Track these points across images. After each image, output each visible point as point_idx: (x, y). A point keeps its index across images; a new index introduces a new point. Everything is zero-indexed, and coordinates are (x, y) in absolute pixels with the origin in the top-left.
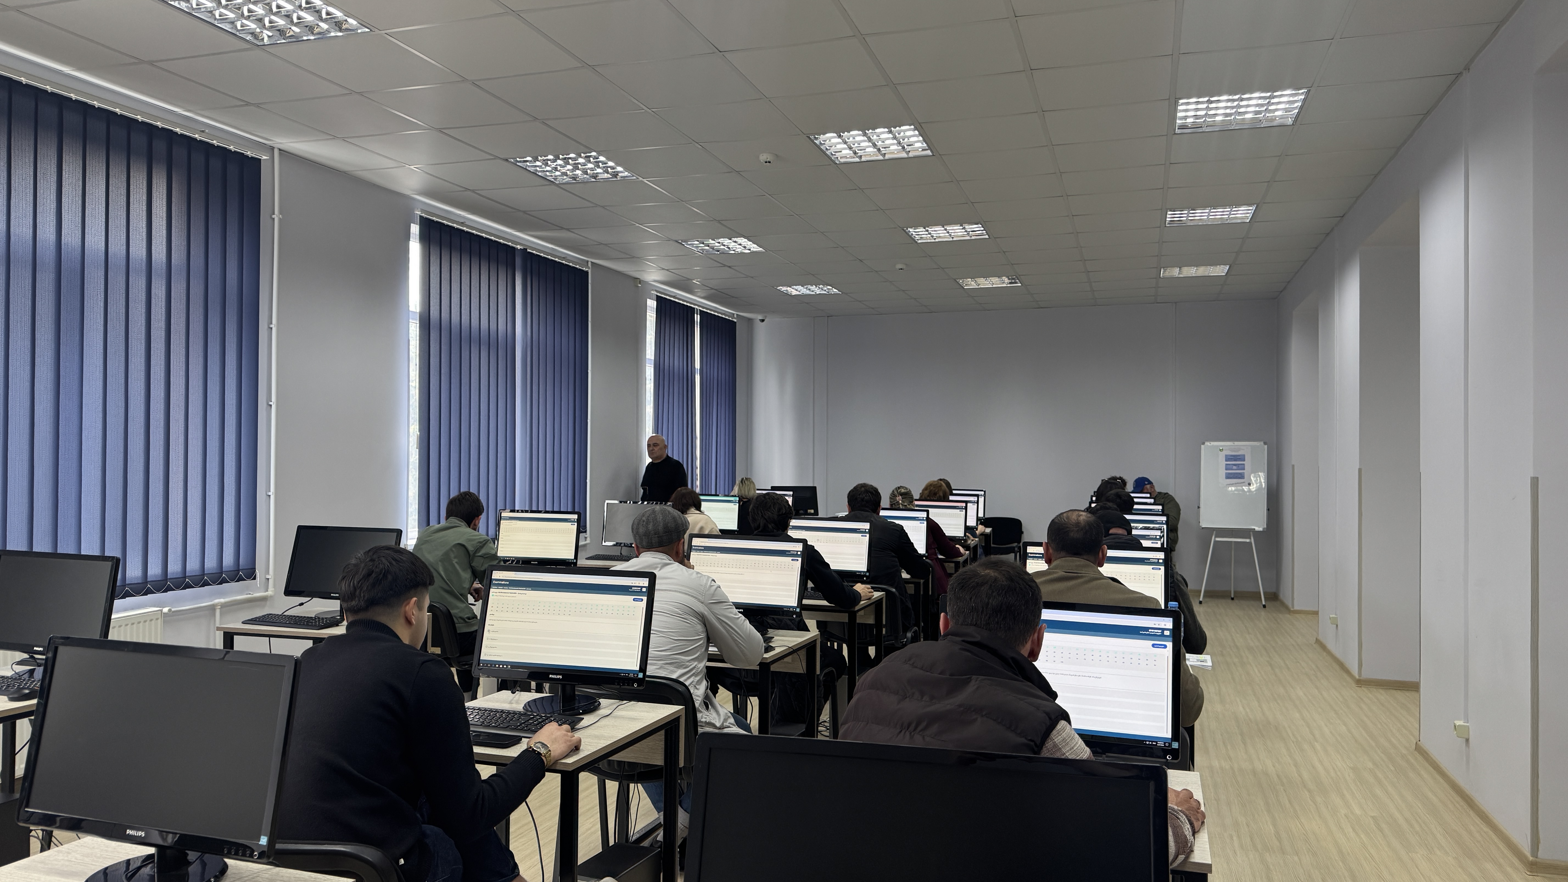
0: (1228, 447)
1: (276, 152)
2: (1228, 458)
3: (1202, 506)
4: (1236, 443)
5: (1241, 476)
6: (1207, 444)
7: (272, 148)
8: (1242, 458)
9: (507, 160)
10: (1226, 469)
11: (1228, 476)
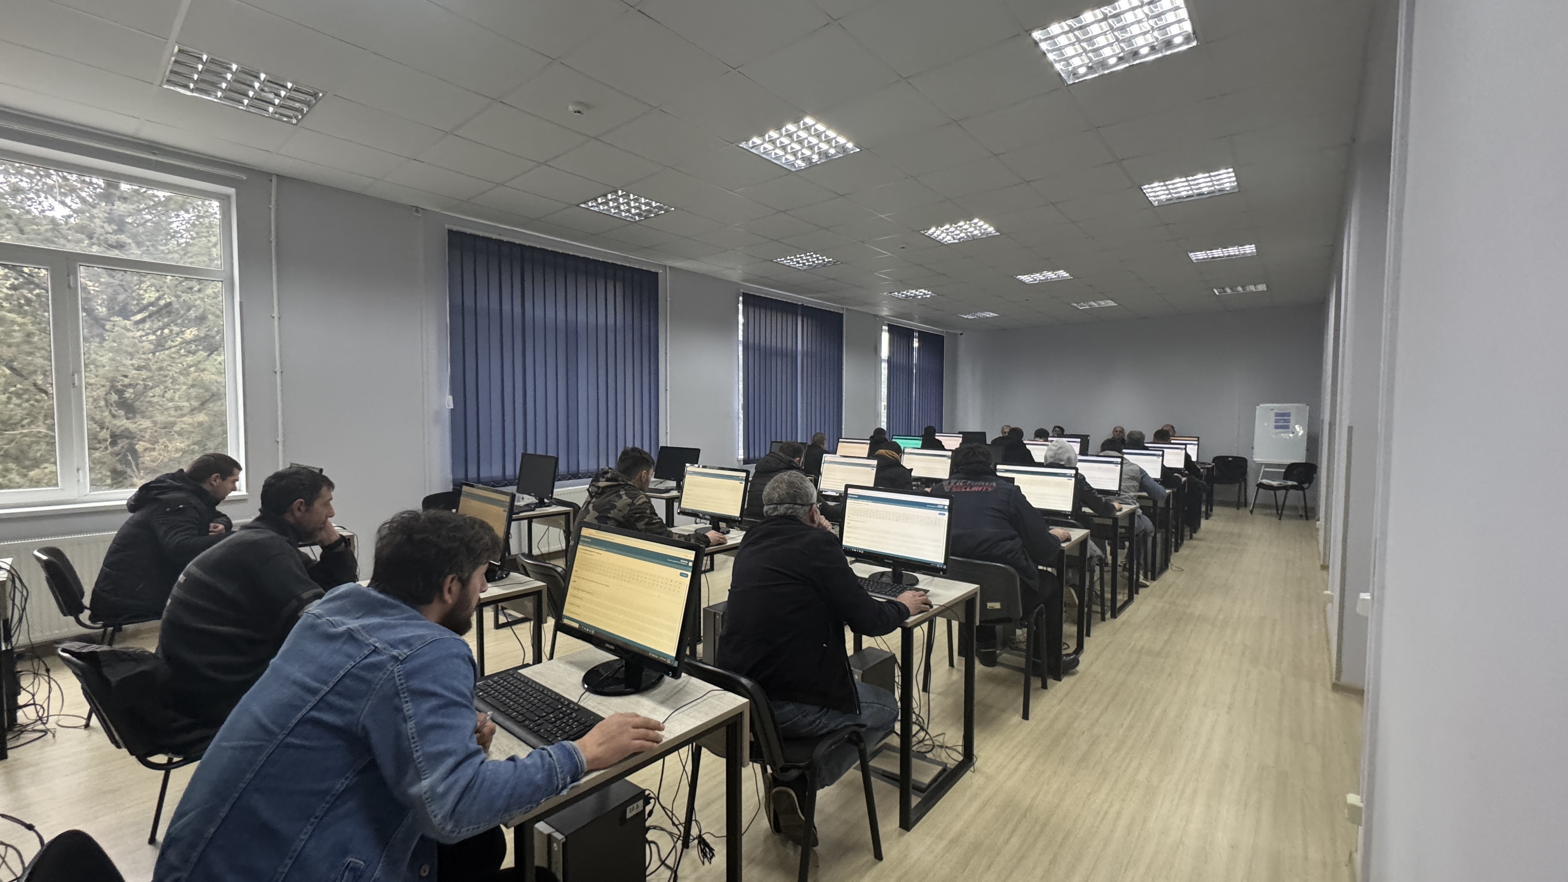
0: (1278, 407)
1: (668, 268)
2: (1277, 415)
3: (1255, 447)
4: (1284, 405)
5: (1287, 427)
6: (1262, 405)
7: (666, 266)
8: (1288, 415)
9: (772, 261)
10: (1275, 422)
11: (1277, 427)
